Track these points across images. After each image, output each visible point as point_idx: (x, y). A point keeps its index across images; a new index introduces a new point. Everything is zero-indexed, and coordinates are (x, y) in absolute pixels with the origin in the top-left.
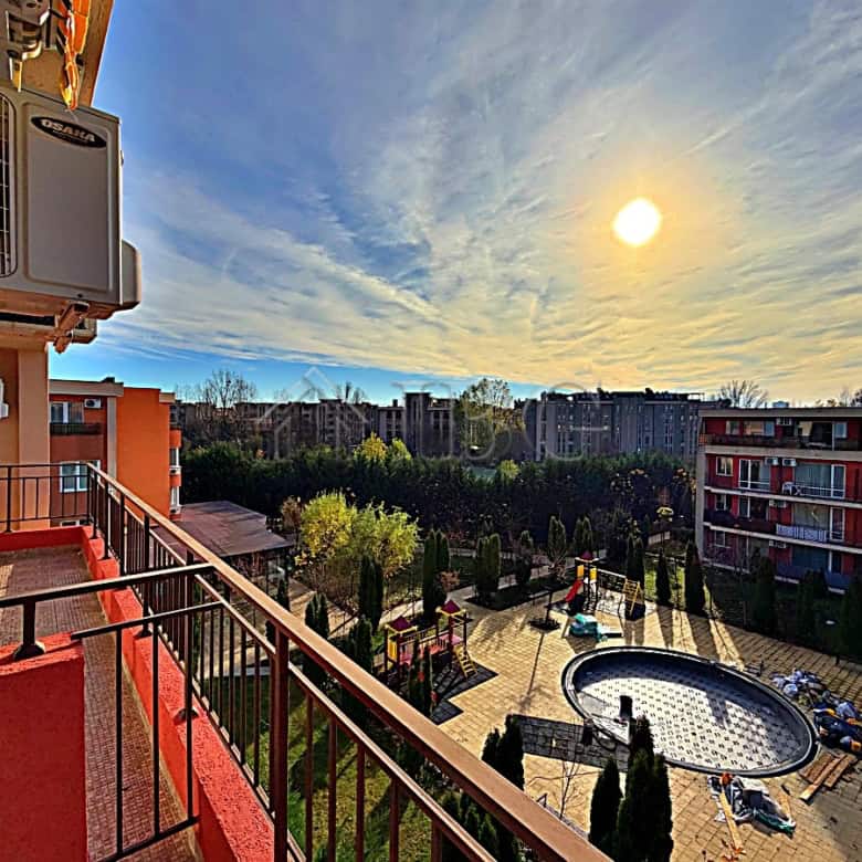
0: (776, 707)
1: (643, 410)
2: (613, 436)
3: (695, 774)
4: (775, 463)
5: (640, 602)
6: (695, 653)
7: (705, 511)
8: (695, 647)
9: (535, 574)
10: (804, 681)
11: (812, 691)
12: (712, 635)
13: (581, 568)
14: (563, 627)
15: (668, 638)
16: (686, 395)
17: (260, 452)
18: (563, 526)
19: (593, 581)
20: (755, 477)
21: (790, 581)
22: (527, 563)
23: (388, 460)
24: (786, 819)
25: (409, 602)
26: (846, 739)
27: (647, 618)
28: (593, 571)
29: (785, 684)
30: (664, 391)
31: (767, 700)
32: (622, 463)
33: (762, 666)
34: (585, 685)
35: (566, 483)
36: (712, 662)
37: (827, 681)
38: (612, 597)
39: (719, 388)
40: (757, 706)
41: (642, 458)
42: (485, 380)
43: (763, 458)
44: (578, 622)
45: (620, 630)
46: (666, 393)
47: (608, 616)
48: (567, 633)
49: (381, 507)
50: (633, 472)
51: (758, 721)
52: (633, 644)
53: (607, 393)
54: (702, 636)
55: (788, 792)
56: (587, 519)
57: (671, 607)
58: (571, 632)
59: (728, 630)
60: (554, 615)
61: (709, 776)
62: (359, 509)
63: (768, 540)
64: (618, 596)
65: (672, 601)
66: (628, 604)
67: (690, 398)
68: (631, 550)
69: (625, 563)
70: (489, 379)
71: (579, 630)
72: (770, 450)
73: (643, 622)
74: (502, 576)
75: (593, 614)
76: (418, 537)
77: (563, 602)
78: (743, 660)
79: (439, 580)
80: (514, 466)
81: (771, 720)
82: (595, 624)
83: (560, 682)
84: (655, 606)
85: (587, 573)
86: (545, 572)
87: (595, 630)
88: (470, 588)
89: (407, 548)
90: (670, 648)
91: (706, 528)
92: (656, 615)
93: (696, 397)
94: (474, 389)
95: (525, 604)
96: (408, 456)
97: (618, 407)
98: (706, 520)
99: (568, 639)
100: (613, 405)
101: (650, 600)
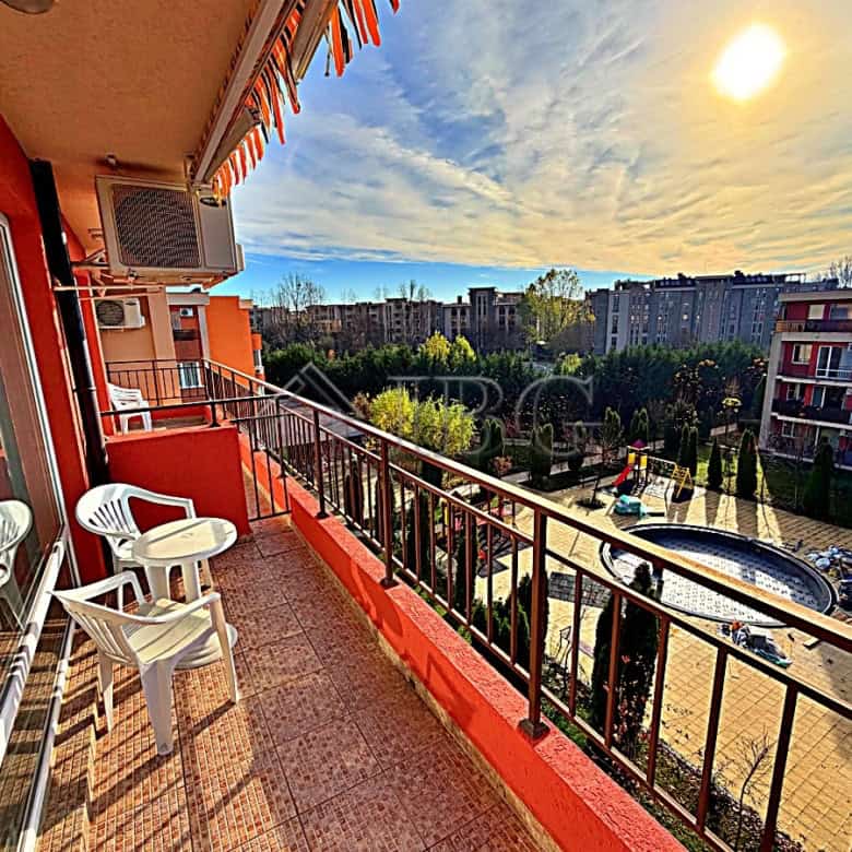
0: (805, 577)
1: (730, 296)
2: (693, 325)
3: (708, 622)
5: (690, 487)
6: (736, 532)
7: (774, 401)
8: (737, 526)
9: (587, 462)
10: (838, 556)
11: (844, 565)
12: (756, 517)
13: (632, 456)
14: (608, 507)
15: (711, 517)
16: (785, 276)
17: (331, 352)
18: (618, 416)
19: (643, 467)
20: (835, 365)
23: (450, 357)
24: (784, 658)
27: (693, 502)
28: (644, 459)
29: (818, 559)
30: (757, 273)
31: (796, 570)
32: (691, 355)
35: (626, 375)
36: (750, 539)
38: (662, 483)
42: (553, 271)
43: (846, 344)
44: (622, 502)
45: (664, 510)
47: (655, 499)
48: (612, 511)
49: (441, 400)
50: (702, 363)
51: (790, 591)
52: (675, 522)
53: (689, 279)
54: (747, 517)
55: (793, 639)
56: (644, 410)
57: (721, 492)
58: (615, 511)
59: (776, 513)
60: (602, 497)
61: (721, 624)
62: (420, 401)
63: (839, 430)
64: (666, 481)
65: (722, 486)
66: (676, 488)
68: (686, 441)
69: (680, 451)
70: (557, 270)
71: (623, 509)
73: (688, 505)
74: (554, 463)
75: (639, 497)
76: (475, 427)
77: (612, 486)
78: (783, 539)
79: (492, 464)
80: (578, 360)
81: (796, 587)
82: (639, 504)
83: (598, 550)
84: (704, 491)
85: (638, 461)
86: (597, 460)
87: (638, 509)
88: (524, 473)
89: (465, 436)
90: (711, 526)
91: (774, 418)
92: (703, 499)
93: (794, 279)
94: (541, 281)
95: (575, 488)
96: (471, 353)
97: (701, 294)
98: (774, 410)
99: (611, 516)
100: (694, 291)
101: (701, 486)
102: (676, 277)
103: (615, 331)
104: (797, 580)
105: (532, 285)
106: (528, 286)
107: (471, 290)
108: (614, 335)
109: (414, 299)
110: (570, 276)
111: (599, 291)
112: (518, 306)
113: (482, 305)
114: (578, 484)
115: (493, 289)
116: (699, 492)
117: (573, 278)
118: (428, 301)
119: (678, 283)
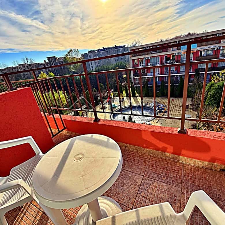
0: (151, 109)
4: (146, 59)
5: (123, 98)
7: (133, 74)
8: (135, 103)
9: (99, 99)
11: (156, 104)
14: (108, 107)
18: (103, 85)
19: (112, 96)
20: (142, 64)
21: (151, 85)
22: (96, 96)
25: (70, 113)
26: (162, 110)
29: (151, 105)
33: (147, 103)
34: (115, 117)
37: (159, 102)
38: (117, 98)
39: (132, 43)
40: (147, 110)
41: (117, 64)
42: (71, 49)
43: (143, 58)
45: (119, 105)
46: (120, 46)
47: (116, 102)
48: (109, 108)
49: (54, 91)
50: (116, 68)
51: (148, 113)
52: (123, 106)
53: (105, 48)
54: (137, 101)
55: (154, 122)
60: (106, 105)
63: (146, 78)
67: (125, 46)
69: (118, 90)
70: (72, 49)
72: (145, 56)
73: (124, 102)
75: (114, 103)
77: (107, 102)
81: (150, 112)
82: (115, 105)
83: (110, 118)
84: (126, 98)
87: (115, 106)
88: (84, 106)
91: (134, 78)
93: (127, 46)
94: (69, 53)
95: (98, 105)
97: (109, 52)
98: (133, 76)
99: (110, 109)
100: (107, 52)
101: (125, 97)
102: (102, 48)
103: (92, 65)
104: (149, 110)
105: (66, 54)
106: (65, 55)
107: (48, 58)
108: (92, 66)
109: (29, 64)
110: (76, 51)
111: (85, 54)
112: (64, 61)
113: (53, 62)
114: (99, 104)
115: (55, 57)
116: (125, 98)
117: (77, 51)
118: (34, 63)
119: (103, 50)
